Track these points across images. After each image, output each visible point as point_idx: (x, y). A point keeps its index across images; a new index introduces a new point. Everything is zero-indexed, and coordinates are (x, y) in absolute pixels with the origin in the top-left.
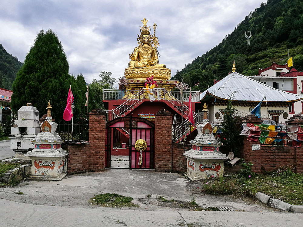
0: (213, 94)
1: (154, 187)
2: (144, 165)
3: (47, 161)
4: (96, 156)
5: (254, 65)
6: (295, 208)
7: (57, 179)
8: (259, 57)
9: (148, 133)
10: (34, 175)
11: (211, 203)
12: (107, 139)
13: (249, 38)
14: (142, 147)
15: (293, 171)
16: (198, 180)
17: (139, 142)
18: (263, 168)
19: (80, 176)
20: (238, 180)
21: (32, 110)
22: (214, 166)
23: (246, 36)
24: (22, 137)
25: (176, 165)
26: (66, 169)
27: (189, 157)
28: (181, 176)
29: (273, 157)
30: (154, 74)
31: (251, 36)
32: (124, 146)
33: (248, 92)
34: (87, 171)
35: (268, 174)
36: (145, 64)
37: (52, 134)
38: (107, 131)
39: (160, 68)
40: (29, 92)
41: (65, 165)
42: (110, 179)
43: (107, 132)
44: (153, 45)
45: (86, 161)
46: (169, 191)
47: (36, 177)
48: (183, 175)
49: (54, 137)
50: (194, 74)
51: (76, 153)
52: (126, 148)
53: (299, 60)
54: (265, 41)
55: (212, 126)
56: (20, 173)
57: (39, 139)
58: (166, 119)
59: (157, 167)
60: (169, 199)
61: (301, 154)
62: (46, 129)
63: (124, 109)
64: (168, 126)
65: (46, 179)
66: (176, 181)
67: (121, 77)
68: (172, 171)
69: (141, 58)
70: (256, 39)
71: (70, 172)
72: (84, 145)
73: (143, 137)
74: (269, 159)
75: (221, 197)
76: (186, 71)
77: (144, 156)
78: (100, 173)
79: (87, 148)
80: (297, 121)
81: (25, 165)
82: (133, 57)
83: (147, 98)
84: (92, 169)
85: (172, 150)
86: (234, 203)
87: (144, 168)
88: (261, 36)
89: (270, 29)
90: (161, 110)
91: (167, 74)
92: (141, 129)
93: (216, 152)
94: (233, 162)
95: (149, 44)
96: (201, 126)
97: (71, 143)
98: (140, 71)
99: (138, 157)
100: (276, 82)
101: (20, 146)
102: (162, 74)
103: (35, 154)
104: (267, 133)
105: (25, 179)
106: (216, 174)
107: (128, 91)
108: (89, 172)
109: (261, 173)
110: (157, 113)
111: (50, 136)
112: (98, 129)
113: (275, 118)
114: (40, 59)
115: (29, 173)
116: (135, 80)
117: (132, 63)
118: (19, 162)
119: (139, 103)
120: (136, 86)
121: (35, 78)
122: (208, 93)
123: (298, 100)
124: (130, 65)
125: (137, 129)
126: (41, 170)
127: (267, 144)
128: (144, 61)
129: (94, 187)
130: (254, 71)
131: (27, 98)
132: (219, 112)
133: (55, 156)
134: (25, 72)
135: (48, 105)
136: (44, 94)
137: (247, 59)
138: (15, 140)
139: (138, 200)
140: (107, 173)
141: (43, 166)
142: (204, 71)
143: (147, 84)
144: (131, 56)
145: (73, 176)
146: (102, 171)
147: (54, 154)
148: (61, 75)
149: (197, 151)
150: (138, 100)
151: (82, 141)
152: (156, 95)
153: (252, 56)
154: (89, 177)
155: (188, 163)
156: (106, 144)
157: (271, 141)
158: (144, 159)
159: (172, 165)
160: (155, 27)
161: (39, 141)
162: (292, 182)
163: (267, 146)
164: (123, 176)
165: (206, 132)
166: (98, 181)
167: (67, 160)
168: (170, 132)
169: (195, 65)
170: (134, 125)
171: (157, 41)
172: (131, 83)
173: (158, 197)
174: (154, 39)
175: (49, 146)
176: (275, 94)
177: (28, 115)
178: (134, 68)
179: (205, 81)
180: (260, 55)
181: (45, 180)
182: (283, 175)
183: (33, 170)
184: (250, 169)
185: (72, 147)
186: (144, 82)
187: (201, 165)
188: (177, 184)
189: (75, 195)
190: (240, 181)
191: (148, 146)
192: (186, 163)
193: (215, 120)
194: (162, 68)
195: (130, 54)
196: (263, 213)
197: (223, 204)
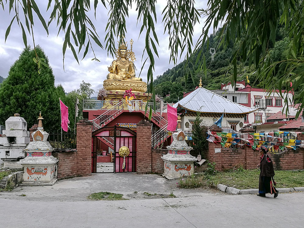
0: (184, 106)
1: (139, 186)
2: (127, 169)
3: (40, 167)
4: (84, 163)
5: (217, 79)
6: (242, 191)
7: (50, 184)
8: (222, 72)
9: (131, 140)
10: (27, 181)
11: (185, 194)
12: (93, 147)
13: (213, 54)
14: (125, 153)
15: (244, 168)
16: (173, 178)
17: (122, 149)
18: (223, 167)
19: (70, 180)
20: (205, 177)
21: (21, 120)
22: (186, 166)
23: (211, 52)
24: (10, 146)
25: (155, 167)
26: (56, 174)
27: (167, 160)
28: (160, 176)
29: (230, 158)
30: (132, 86)
31: (215, 52)
32: (105, 154)
33: (212, 105)
34: (75, 176)
35: (227, 171)
36: (123, 77)
37: (44, 143)
38: (93, 139)
39: (137, 81)
40: (15, 103)
41: (55, 171)
42: (99, 182)
43: (93, 141)
44: (130, 59)
45: (74, 167)
46: (151, 188)
47: (28, 183)
48: (161, 175)
49: (47, 146)
50: (165, 85)
51: (65, 160)
52: (106, 155)
53: (253, 76)
54: (227, 58)
55: (185, 134)
56: (13, 180)
57: (32, 147)
58: (146, 128)
59: (139, 170)
60: (152, 193)
61: (249, 155)
62: (38, 138)
63: (104, 119)
64: (148, 134)
65: (39, 184)
66: (156, 181)
67: (101, 89)
68: (152, 173)
69: (119, 71)
70: (219, 56)
71: (60, 177)
72: (73, 152)
73: (126, 144)
74: (228, 160)
75: (192, 190)
76: (157, 82)
77: (127, 161)
78: (88, 177)
79: (75, 155)
80: (247, 130)
81: (16, 173)
82: (112, 70)
83: (125, 109)
84: (80, 174)
85: (152, 154)
86: (202, 193)
87: (127, 171)
88: (223, 53)
89: (231, 47)
90: (142, 121)
91: (144, 87)
92: (124, 137)
93: (187, 155)
94: (200, 163)
95: (126, 58)
96: (176, 134)
97: (61, 151)
98: (119, 83)
99: (121, 162)
100: (235, 96)
101: (8, 155)
102: (139, 87)
103: (28, 161)
104: (226, 139)
105: (17, 185)
106: (187, 173)
107: (107, 101)
108: (77, 177)
109: (222, 171)
110: (138, 123)
111: (42, 144)
112: (85, 138)
113: (234, 127)
114: (26, 71)
115: (21, 179)
116: (114, 92)
117: (111, 75)
118: (9, 170)
119: (118, 113)
120: (115, 97)
121: (22, 89)
122: (179, 105)
123: (250, 112)
124: (108, 77)
125: (121, 137)
126: (33, 176)
127: (226, 148)
128: (122, 74)
129: (87, 188)
130: (217, 85)
131: (13, 108)
132: (188, 122)
133: (48, 163)
134: (10, 83)
135: (39, 116)
136: (33, 105)
137: (211, 74)
138: (3, 149)
139: (128, 196)
140: (95, 177)
141: (36, 172)
142: (174, 83)
143: (126, 95)
144: (110, 69)
145: (63, 181)
146: (90, 175)
147: (47, 161)
148: (48, 88)
149: (173, 155)
150: (117, 111)
151: (71, 149)
152: (134, 106)
153: (216, 71)
154: (79, 181)
155: (166, 165)
156: (92, 152)
157: (228, 145)
158: (127, 164)
159: (152, 168)
160: (132, 42)
161: (32, 150)
162: (242, 176)
163: (226, 150)
164: (110, 179)
165: (180, 138)
166: (89, 184)
167: (58, 167)
168: (150, 140)
169: (166, 77)
170: (118, 134)
171: (134, 56)
172: (110, 95)
173: (143, 193)
174: (131, 53)
175: (41, 154)
176: (234, 107)
177: (17, 126)
178: (113, 80)
179: (175, 93)
180: (222, 70)
181: (38, 186)
182: (237, 171)
183: (26, 176)
184: (214, 168)
185: (62, 154)
186: (122, 93)
187: (176, 166)
188: (157, 183)
189: (72, 195)
190: (206, 177)
191: (130, 152)
192: (164, 165)
193: (186, 129)
194: (139, 82)
195: (109, 67)
196: (222, 196)
197: (194, 195)
